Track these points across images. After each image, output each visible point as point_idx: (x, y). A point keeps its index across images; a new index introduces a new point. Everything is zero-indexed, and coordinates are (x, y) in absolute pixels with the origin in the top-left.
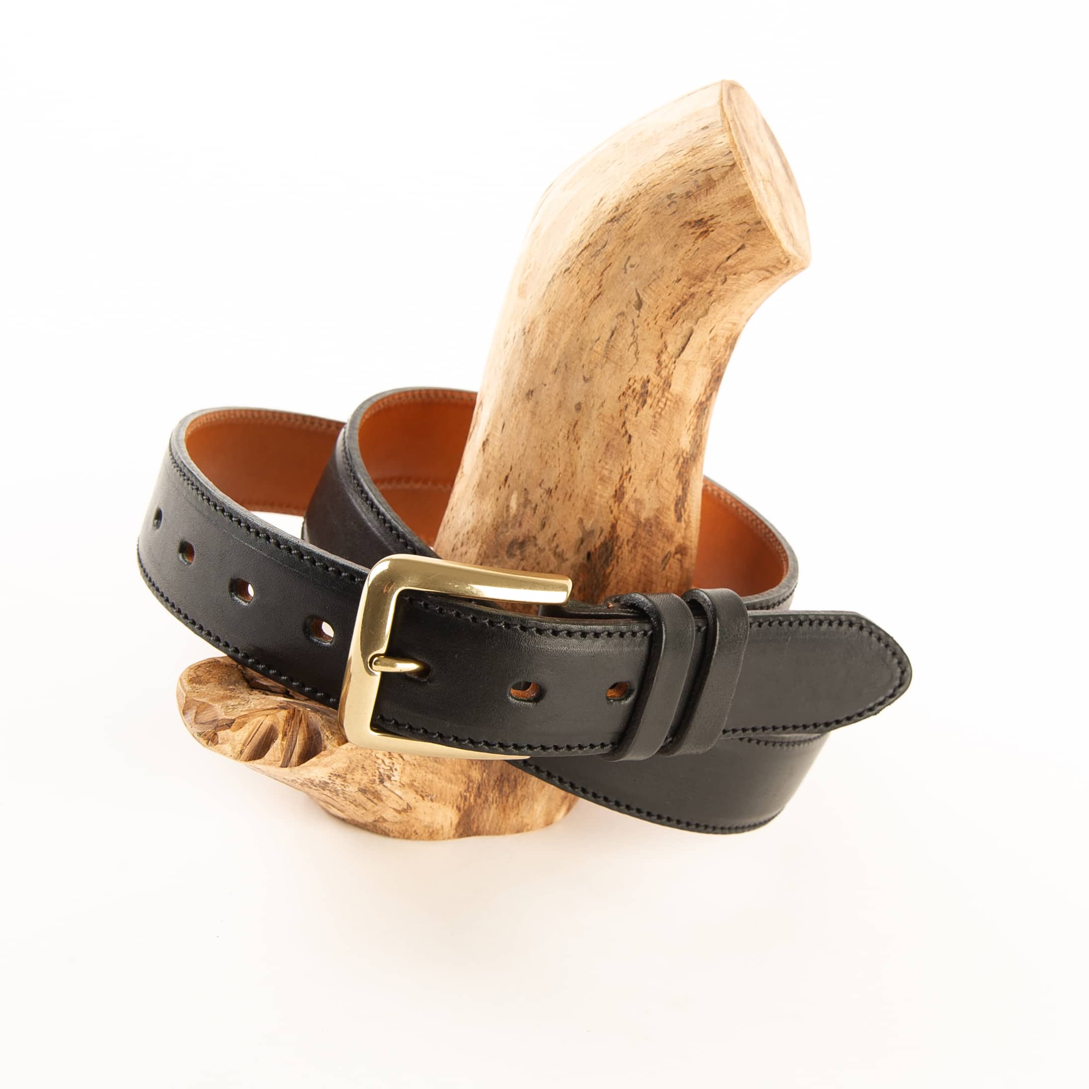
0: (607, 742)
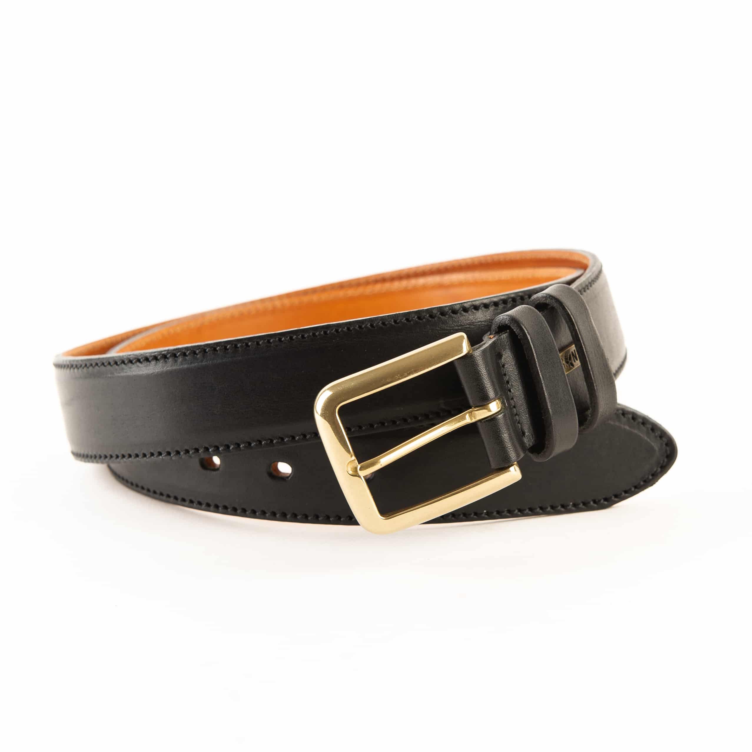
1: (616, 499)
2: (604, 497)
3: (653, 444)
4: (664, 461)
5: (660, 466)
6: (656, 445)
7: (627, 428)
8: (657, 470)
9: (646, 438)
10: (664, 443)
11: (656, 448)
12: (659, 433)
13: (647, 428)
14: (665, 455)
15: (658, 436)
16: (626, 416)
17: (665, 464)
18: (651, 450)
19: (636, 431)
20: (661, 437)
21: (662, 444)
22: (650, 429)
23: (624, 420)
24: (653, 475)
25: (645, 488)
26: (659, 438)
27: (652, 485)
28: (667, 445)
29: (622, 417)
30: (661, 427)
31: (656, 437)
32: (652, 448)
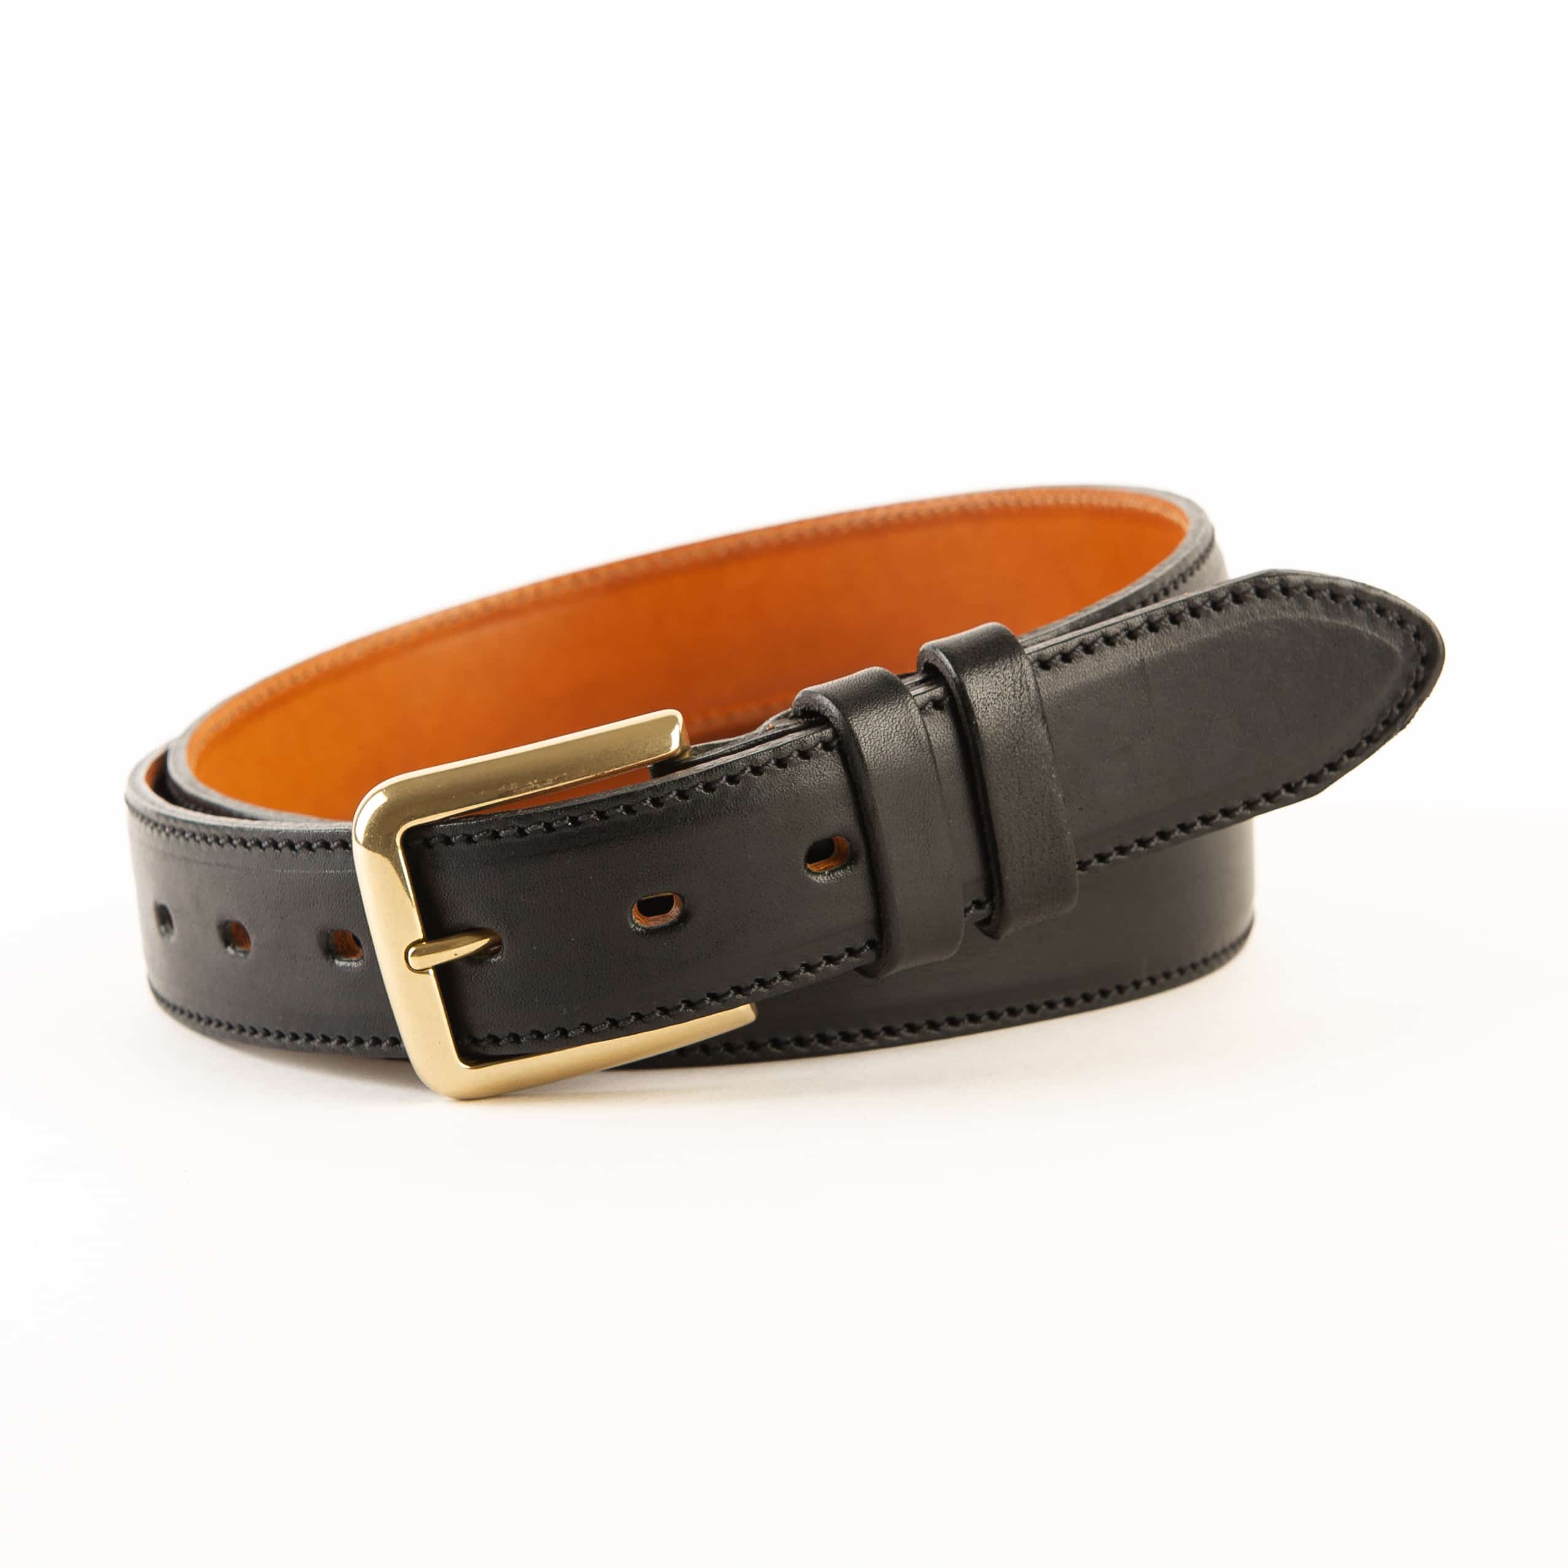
0: (860, 943)
1: (1332, 773)
2: (1307, 774)
3: (1387, 641)
4: (1418, 672)
5: (1411, 683)
6: (1394, 643)
7: (1324, 619)
8: (1407, 693)
9: (1369, 632)
10: (1412, 634)
11: (1397, 649)
12: (1396, 614)
13: (1369, 611)
14: (1419, 657)
15: (1396, 621)
16: (1316, 594)
17: (1421, 676)
18: (1384, 654)
19: (1344, 622)
20: (1402, 623)
21: (1406, 637)
22: (1374, 612)
23: (1315, 604)
24: (1401, 706)
25: (1389, 738)
26: (1398, 627)
27: (1403, 727)
28: (1417, 636)
29: (1310, 598)
30: (1398, 601)
31: (1391, 624)
32: (1389, 650)
